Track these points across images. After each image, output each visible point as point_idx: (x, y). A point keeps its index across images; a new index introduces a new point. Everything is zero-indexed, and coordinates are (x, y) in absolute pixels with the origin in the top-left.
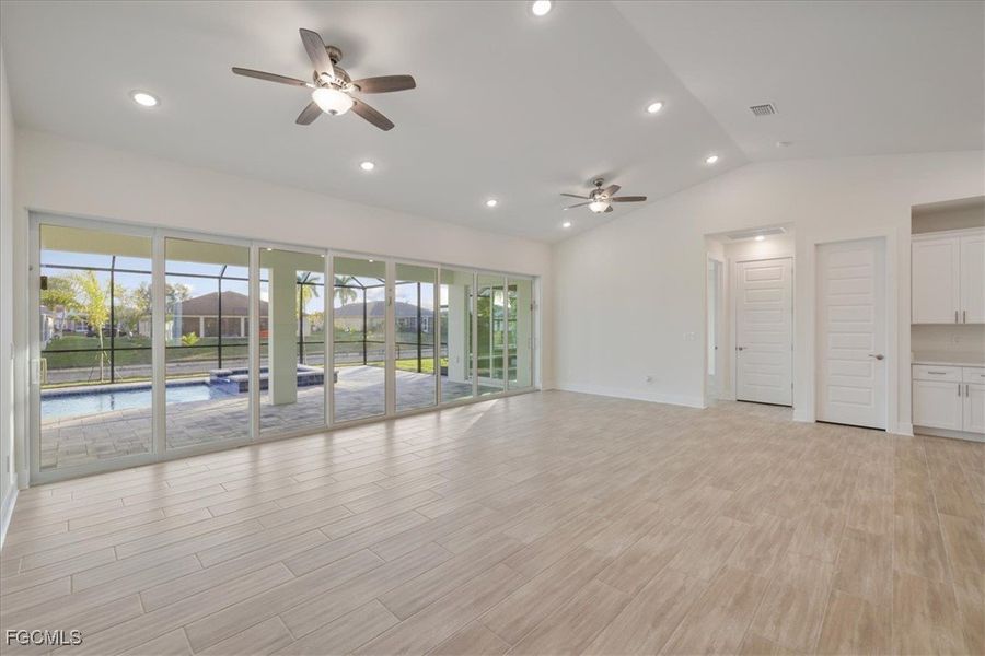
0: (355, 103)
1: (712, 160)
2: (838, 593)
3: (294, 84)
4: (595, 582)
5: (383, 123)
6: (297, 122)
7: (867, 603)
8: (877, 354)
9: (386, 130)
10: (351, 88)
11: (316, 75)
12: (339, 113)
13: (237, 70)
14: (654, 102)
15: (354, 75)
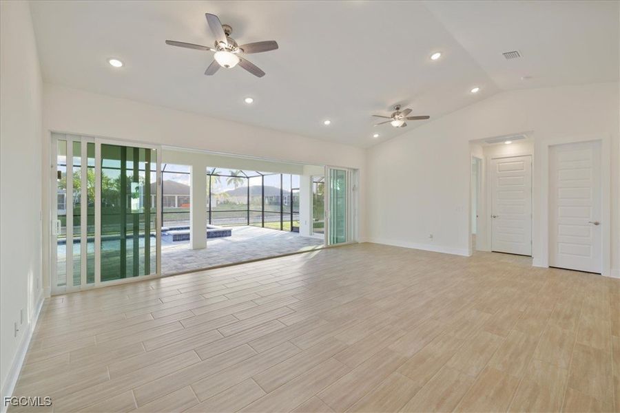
0: (241, 60)
1: (475, 90)
2: (572, 390)
3: (204, 50)
4: (396, 374)
5: (258, 72)
6: (205, 74)
7: (595, 400)
8: (595, 221)
9: (260, 76)
10: (238, 51)
11: (216, 44)
12: (231, 67)
13: (168, 42)
14: (435, 53)
15: (240, 42)
